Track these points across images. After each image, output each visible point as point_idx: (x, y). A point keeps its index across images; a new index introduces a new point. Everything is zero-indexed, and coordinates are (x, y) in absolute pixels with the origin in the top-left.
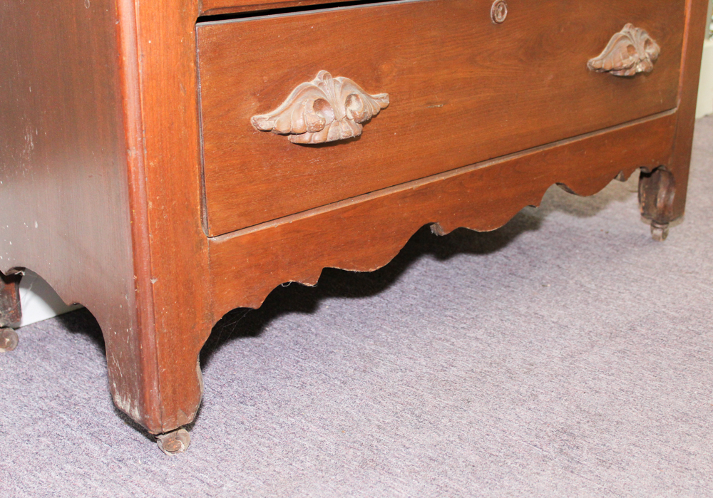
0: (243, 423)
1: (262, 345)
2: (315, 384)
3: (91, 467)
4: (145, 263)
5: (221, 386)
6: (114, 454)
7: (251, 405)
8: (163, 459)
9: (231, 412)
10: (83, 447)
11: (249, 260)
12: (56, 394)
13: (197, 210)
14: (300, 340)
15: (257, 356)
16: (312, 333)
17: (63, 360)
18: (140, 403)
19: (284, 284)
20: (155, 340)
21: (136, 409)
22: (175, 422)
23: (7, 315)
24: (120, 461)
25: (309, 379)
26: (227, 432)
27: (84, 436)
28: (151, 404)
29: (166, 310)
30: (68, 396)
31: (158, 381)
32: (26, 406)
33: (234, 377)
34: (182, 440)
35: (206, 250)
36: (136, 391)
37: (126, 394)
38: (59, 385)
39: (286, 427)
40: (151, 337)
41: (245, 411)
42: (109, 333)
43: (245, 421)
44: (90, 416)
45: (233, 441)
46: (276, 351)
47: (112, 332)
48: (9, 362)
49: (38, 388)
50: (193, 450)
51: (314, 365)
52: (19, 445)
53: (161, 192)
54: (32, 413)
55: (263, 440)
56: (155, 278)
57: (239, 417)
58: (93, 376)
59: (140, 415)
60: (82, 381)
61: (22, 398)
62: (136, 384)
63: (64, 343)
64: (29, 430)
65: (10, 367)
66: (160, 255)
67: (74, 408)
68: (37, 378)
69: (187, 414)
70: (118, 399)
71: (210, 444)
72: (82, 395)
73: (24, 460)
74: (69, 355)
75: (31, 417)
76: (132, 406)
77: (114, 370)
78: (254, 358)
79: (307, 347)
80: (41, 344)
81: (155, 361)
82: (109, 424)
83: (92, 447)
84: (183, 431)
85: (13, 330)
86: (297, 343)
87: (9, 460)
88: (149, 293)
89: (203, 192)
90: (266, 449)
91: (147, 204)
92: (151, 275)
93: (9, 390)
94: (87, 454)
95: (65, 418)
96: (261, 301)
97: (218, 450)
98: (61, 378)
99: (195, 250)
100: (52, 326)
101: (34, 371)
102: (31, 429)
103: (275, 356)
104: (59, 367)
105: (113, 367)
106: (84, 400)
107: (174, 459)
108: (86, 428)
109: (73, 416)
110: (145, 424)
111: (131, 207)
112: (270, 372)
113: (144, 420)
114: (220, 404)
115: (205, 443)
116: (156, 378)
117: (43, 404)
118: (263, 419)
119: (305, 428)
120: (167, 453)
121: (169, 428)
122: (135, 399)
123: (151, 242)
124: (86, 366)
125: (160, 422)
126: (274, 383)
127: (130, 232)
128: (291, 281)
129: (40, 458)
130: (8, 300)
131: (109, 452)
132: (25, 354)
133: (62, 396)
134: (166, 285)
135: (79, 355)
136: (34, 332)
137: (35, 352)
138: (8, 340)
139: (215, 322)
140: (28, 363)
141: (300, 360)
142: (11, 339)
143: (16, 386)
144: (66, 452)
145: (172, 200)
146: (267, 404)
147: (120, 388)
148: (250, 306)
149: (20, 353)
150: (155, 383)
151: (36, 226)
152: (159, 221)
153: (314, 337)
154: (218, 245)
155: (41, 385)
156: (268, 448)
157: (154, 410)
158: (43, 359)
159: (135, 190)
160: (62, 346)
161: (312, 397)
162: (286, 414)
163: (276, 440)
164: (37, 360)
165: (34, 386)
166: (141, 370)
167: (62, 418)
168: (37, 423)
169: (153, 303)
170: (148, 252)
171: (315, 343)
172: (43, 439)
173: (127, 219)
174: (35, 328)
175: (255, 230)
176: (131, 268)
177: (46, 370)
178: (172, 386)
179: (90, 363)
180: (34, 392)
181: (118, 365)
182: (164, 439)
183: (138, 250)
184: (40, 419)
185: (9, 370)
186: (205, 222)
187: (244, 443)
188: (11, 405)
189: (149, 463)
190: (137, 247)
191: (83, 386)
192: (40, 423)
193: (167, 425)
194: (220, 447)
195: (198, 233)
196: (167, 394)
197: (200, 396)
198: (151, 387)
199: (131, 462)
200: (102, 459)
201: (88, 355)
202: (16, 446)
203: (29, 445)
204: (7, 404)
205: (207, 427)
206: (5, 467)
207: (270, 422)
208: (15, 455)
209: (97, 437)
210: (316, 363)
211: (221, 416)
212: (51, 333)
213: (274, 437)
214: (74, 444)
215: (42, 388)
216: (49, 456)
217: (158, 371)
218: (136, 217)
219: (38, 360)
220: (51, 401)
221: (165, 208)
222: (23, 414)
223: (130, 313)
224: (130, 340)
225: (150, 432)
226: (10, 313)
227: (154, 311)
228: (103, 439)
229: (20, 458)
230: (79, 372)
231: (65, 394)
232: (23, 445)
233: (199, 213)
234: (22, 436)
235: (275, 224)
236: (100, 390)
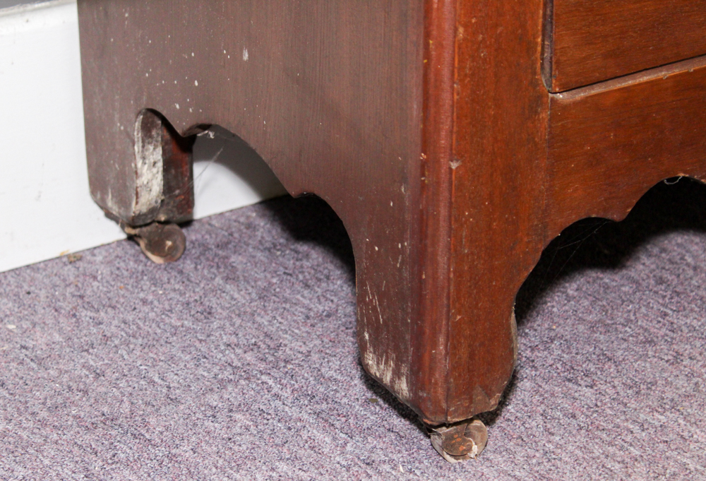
0: (574, 416)
1: (598, 281)
2: (699, 358)
3: (321, 470)
4: (443, 133)
5: (533, 349)
6: (357, 451)
7: (586, 386)
8: (441, 468)
9: (552, 395)
10: (305, 435)
11: (615, 135)
12: (253, 341)
13: (537, 43)
14: (666, 275)
15: (591, 298)
16: (688, 265)
17: (259, 283)
18: (411, 370)
19: (668, 180)
20: (449, 266)
21: (404, 379)
22: (468, 407)
23: (172, 203)
24: (368, 464)
25: (688, 347)
26: (547, 430)
27: (306, 416)
28: (432, 374)
29: (470, 216)
30: (272, 346)
31: (448, 337)
32: (205, 357)
33: (552, 334)
34: (474, 438)
35: (545, 115)
36: (406, 349)
37: (387, 353)
38: (256, 326)
39: (652, 431)
40: (442, 260)
41: (577, 395)
42: (364, 248)
43: (577, 412)
44: (313, 382)
45: (558, 446)
46: (625, 293)
47: (371, 245)
48: (172, 281)
49: (222, 328)
50: (489, 455)
51: (695, 323)
52: (199, 423)
53: (480, 10)
54: (216, 369)
55: (611, 450)
56: (457, 160)
57: (566, 404)
58: (312, 314)
59: (410, 390)
60: (295, 321)
61: (197, 344)
62: (408, 337)
63: (259, 255)
64: (213, 399)
65: (175, 290)
66: (469, 120)
67: (285, 367)
68: (220, 311)
69: (489, 395)
70: (370, 360)
71: (520, 449)
72: (296, 345)
73: (209, 449)
74: (269, 276)
75: (215, 378)
76: (397, 374)
77: (367, 310)
78: (586, 303)
79: (679, 289)
80: (220, 252)
81: (445, 302)
82: (345, 400)
83: (319, 436)
84: (478, 423)
85: (177, 227)
86: (660, 281)
87: (186, 447)
88: (445, 185)
89: (548, 12)
90: (617, 466)
91: (456, 30)
92: (451, 154)
93: (176, 328)
94: (312, 448)
95: (271, 382)
96: (628, 207)
97: (534, 461)
98: (259, 314)
99: (527, 112)
100: (236, 224)
101: (214, 300)
102: (216, 397)
103: (623, 301)
104: (254, 295)
105: (366, 304)
106: (300, 356)
107: (458, 470)
108: (306, 402)
109: (284, 381)
110: (418, 407)
111: (427, 35)
112: (616, 329)
113: (416, 400)
114: (533, 379)
115: (511, 445)
116: (443, 330)
117: (233, 356)
118: (609, 412)
119: (686, 434)
120: (448, 457)
121: (458, 417)
122: (404, 362)
123: (456, 97)
124: (299, 297)
125: (444, 406)
126: (625, 350)
127: (421, 77)
128: (681, 175)
129: (236, 448)
130: (176, 177)
131: (349, 448)
132: (196, 268)
133: (263, 346)
134: (473, 173)
135: (285, 277)
136: (209, 232)
137: (212, 267)
138: (169, 243)
139: (549, 240)
140: (202, 285)
141: (670, 312)
142: (174, 242)
143: (186, 322)
144: (278, 441)
145: (496, 25)
146: (614, 387)
147: (376, 342)
148: (609, 216)
149: (188, 265)
150: (442, 339)
151: (246, 56)
152: (473, 61)
153: (691, 272)
154: (565, 108)
155: (227, 324)
156: (621, 465)
157: (436, 383)
158: (227, 279)
159: (435, 6)
160: (257, 260)
161: (695, 380)
162: (649, 406)
163: (636, 452)
164: (217, 279)
165: (215, 325)
166: (419, 314)
167: (266, 383)
168: (225, 387)
169: (451, 203)
170: (450, 114)
171: (694, 282)
172: (238, 416)
173: (418, 54)
174: (210, 224)
175: (630, 82)
176: (418, 140)
177: (232, 298)
178: (470, 346)
179: (306, 292)
180: (217, 334)
181: (376, 302)
182: (446, 434)
183: (432, 110)
184: (230, 381)
185: (172, 295)
186: (547, 66)
187: (577, 452)
188: (180, 354)
189: (418, 472)
190: (431, 104)
191: (297, 331)
192: (230, 389)
193: (455, 411)
194: (538, 455)
195: (534, 84)
196: (460, 358)
197: (512, 365)
198: (435, 345)
199: (387, 467)
200: (338, 459)
201: (301, 277)
202: (195, 425)
203: (216, 425)
204: (174, 351)
205: (513, 418)
206: (179, 459)
207: (623, 418)
208: (194, 439)
209: (326, 421)
210: (699, 320)
211: (535, 402)
212: (236, 235)
213: (631, 445)
214: (290, 429)
215: (229, 329)
216: (250, 446)
217: (448, 319)
218: (433, 53)
219: (219, 280)
220: (245, 352)
221: (483, 39)
222: (201, 371)
223: (408, 217)
224: (402, 264)
225: (426, 420)
226: (178, 199)
227: (450, 216)
228: (338, 424)
229: (203, 444)
230: (288, 306)
231: (267, 340)
232: (206, 422)
233: (539, 49)
234: (203, 409)
235: (663, 74)
236: (326, 340)
